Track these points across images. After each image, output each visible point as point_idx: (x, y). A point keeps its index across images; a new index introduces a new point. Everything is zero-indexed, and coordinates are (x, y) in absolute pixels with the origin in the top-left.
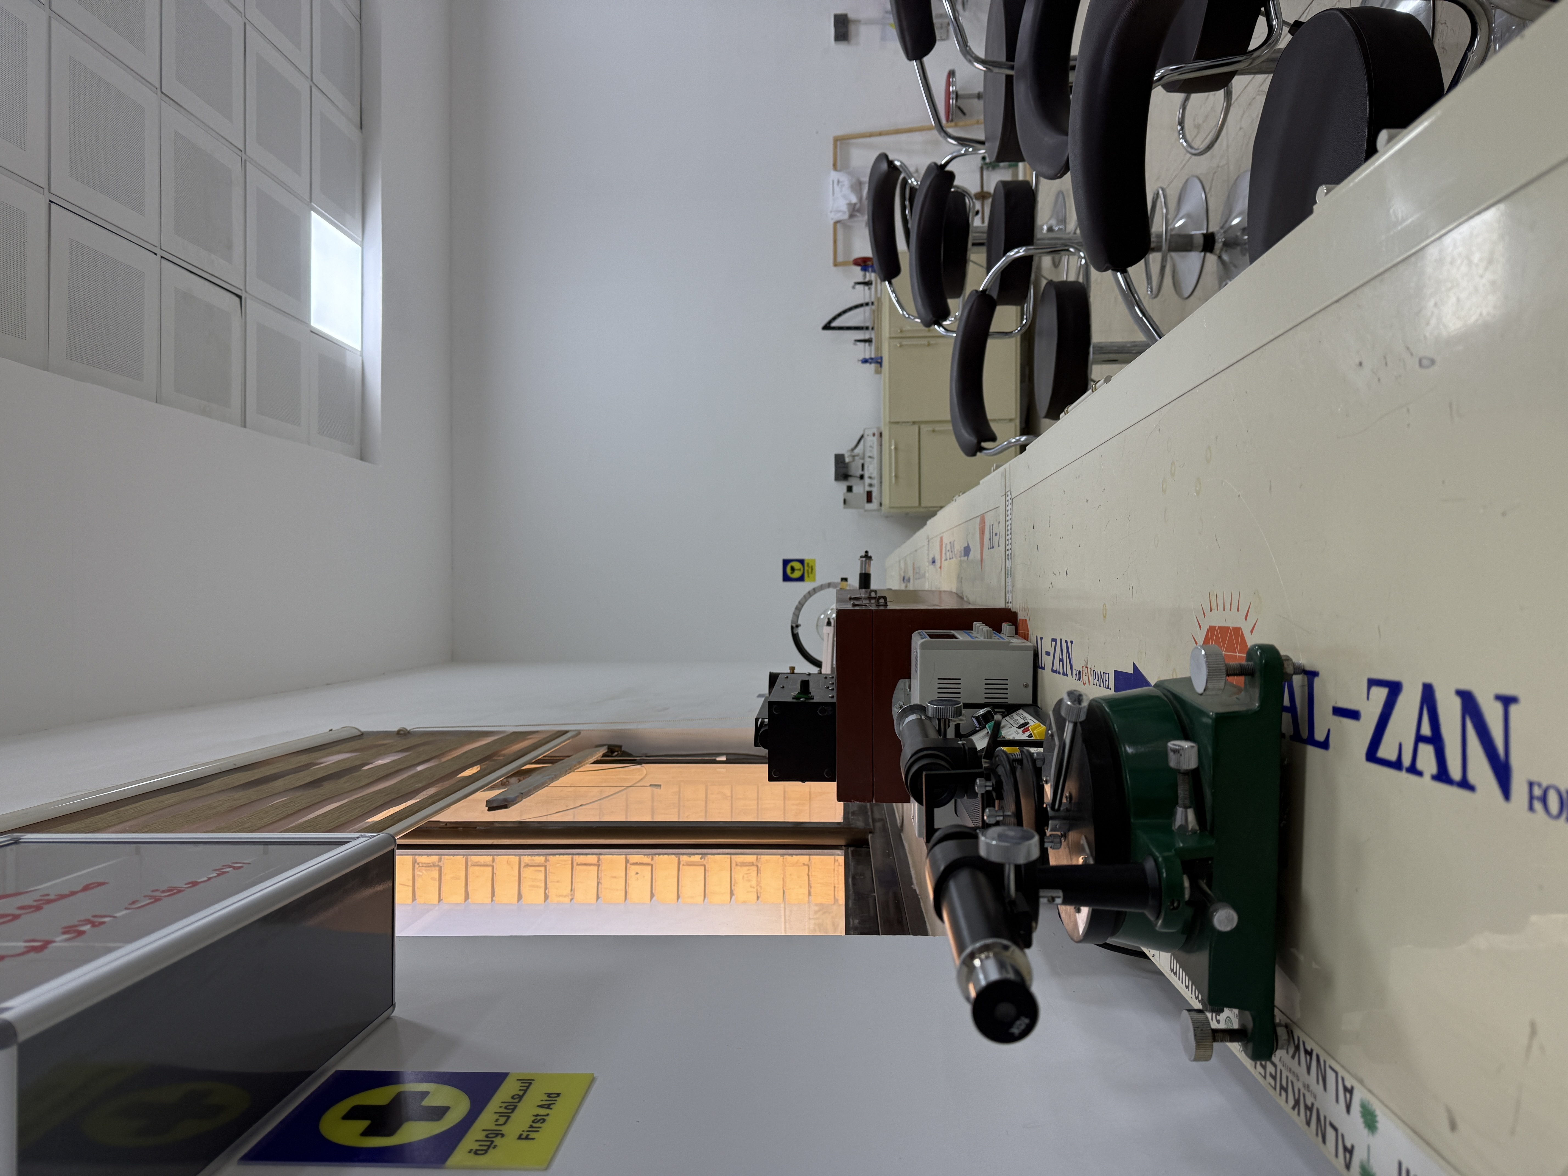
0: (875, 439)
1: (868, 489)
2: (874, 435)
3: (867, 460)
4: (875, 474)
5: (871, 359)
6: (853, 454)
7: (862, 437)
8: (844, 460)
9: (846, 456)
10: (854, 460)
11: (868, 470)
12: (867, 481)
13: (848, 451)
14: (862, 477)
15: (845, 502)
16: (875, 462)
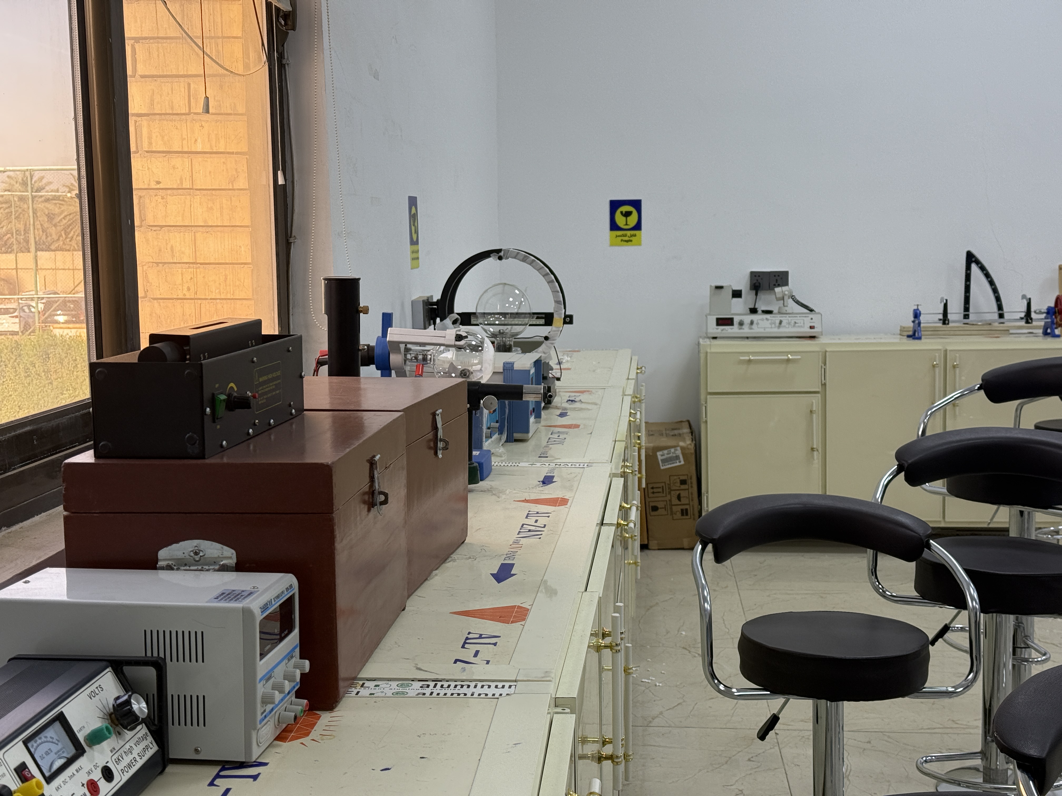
0: (806, 330)
1: (736, 320)
2: (812, 327)
3: (777, 318)
4: (757, 330)
5: (919, 324)
6: (786, 298)
7: (811, 310)
8: (779, 286)
9: (784, 288)
10: (778, 299)
11: (762, 320)
12: (748, 318)
13: (790, 292)
14: (753, 311)
15: (719, 288)
16: (775, 331)
